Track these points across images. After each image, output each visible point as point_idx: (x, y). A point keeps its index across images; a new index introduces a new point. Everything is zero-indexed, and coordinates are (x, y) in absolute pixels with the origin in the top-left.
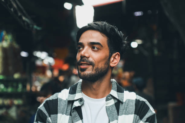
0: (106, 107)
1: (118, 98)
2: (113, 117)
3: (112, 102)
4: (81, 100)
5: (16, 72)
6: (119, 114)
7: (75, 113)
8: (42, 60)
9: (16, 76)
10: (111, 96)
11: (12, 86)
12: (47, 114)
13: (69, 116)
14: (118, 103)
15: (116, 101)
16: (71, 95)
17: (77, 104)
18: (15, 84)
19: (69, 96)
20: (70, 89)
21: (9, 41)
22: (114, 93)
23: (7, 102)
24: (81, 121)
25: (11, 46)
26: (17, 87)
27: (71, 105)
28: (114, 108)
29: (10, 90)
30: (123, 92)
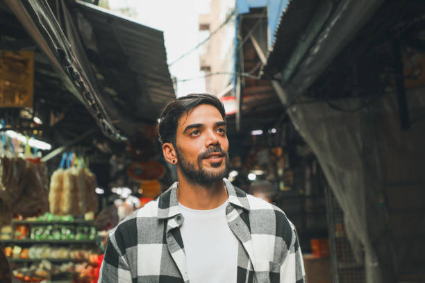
0: (229, 223)
1: (242, 206)
2: (244, 235)
3: (235, 214)
4: (179, 217)
5: (88, 211)
6: (252, 231)
7: (171, 239)
8: (124, 200)
9: (89, 216)
10: (232, 204)
11: (82, 232)
12: (119, 251)
13: (161, 245)
14: (245, 214)
15: (241, 211)
16: (163, 210)
17: (172, 224)
18: (86, 229)
19: (159, 212)
20: (160, 200)
21: (79, 167)
22: (234, 199)
23: (75, 254)
24: (181, 250)
25: (82, 173)
26: (89, 233)
27: (163, 226)
28: (241, 222)
29: (78, 237)
30: (245, 196)
